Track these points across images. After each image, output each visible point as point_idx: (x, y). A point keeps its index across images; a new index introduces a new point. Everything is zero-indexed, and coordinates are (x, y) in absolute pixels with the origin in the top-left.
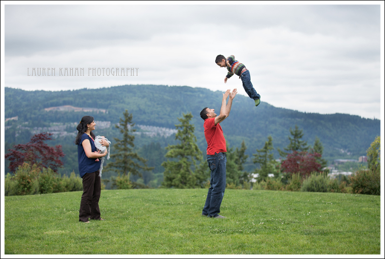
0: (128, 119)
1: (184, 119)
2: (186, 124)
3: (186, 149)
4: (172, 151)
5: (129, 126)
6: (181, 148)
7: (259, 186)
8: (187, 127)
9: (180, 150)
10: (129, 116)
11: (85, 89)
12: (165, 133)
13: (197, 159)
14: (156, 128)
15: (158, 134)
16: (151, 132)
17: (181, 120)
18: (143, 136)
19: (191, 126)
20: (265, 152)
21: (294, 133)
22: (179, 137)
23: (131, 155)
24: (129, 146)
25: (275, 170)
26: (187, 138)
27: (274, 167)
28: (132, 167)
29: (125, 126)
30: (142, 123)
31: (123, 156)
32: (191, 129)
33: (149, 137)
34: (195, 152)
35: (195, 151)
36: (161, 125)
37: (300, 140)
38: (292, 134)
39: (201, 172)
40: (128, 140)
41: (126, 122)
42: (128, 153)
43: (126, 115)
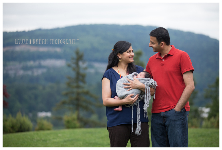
0: (80, 57)
5: (81, 64)
7: (209, 124)
10: (80, 54)
11: (40, 30)
28: (84, 104)
29: (77, 64)
31: (76, 93)
40: (80, 77)
42: (80, 90)
43: (77, 53)
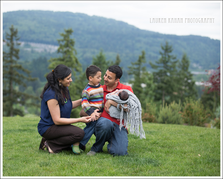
0: (14, 33)
1: (65, 33)
2: (67, 39)
3: (67, 61)
4: (54, 63)
6: (63, 60)
8: (68, 41)
9: (62, 63)
10: (15, 30)
12: (50, 49)
13: (77, 70)
14: (43, 46)
15: (45, 50)
16: (40, 48)
17: (62, 35)
18: (33, 52)
19: (71, 40)
20: (139, 64)
21: (165, 48)
22: (61, 50)
23: (16, 67)
24: (14, 58)
25: (148, 82)
26: (68, 51)
27: (147, 78)
28: (17, 78)
30: (32, 41)
31: (9, 67)
32: (72, 43)
33: (38, 53)
34: (75, 65)
35: (75, 63)
36: (48, 43)
37: (170, 54)
38: (163, 48)
39: (80, 83)
40: (14, 53)
41: (12, 36)
42: (14, 65)
43: (12, 30)
